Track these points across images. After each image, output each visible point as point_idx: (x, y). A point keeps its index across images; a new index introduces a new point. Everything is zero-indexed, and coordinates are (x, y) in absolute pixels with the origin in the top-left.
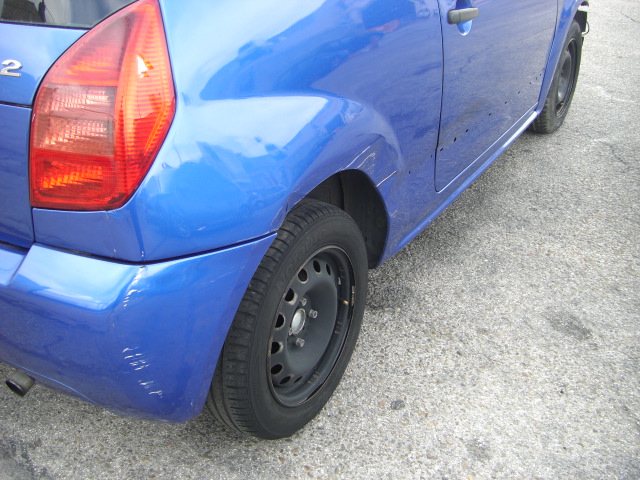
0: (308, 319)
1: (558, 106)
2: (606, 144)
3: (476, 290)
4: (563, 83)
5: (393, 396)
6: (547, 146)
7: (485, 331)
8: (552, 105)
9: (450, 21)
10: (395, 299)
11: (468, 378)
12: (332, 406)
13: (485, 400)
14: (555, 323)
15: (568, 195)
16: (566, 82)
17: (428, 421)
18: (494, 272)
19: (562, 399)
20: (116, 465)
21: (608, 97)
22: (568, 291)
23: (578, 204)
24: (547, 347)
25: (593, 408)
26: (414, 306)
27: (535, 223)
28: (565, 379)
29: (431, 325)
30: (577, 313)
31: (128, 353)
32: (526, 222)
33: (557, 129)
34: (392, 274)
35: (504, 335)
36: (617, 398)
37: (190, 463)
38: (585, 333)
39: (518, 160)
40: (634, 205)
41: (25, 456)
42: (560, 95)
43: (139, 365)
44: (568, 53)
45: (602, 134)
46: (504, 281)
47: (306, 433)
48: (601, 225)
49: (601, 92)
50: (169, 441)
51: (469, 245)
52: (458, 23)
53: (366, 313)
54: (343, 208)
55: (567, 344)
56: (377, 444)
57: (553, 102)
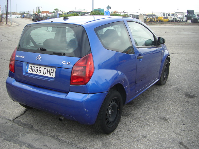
0: (112, 112)
1: (164, 79)
2: (175, 87)
3: (145, 113)
4: (165, 73)
5: (128, 129)
6: (162, 88)
7: (146, 120)
8: (162, 78)
9: (137, 59)
10: (128, 115)
11: (143, 127)
12: (116, 130)
13: (146, 130)
14: (160, 118)
15: (166, 97)
16: (166, 73)
17: (135, 133)
18: (148, 110)
19: (161, 130)
20: (76, 138)
21: (177, 77)
22: (164, 113)
23: (168, 99)
24: (159, 122)
25: (167, 131)
26: (132, 116)
27: (158, 102)
28: (162, 127)
29: (135, 119)
30: (165, 117)
31: (85, 109)
32: (156, 102)
33: (164, 84)
34: (127, 111)
35: (150, 120)
36: (172, 130)
37: (90, 138)
38: (167, 120)
39: (155, 91)
40: (180, 99)
41: (57, 137)
42: (164, 76)
43: (87, 111)
44: (166, 67)
45: (175, 85)
46: (151, 112)
47: (111, 134)
48: (172, 102)
49: (176, 76)
50: (85, 135)
51: (143, 106)
52: (139, 59)
53: (122, 117)
54: (117, 91)
55: (163, 122)
56: (125, 136)
57: (163, 78)
